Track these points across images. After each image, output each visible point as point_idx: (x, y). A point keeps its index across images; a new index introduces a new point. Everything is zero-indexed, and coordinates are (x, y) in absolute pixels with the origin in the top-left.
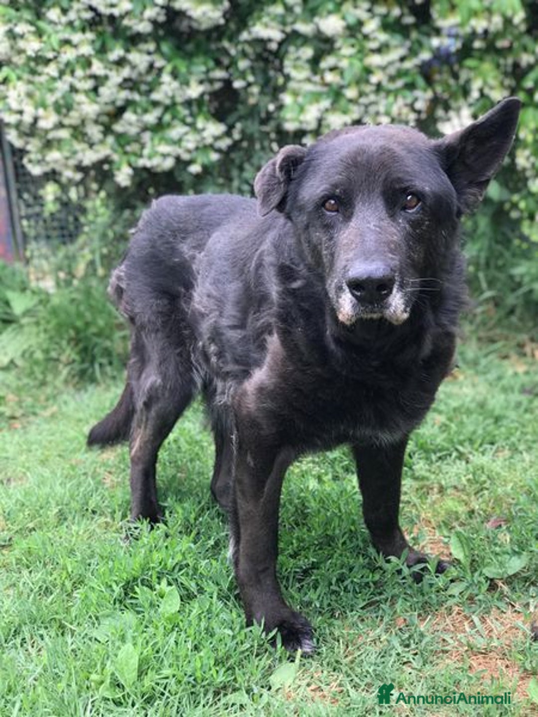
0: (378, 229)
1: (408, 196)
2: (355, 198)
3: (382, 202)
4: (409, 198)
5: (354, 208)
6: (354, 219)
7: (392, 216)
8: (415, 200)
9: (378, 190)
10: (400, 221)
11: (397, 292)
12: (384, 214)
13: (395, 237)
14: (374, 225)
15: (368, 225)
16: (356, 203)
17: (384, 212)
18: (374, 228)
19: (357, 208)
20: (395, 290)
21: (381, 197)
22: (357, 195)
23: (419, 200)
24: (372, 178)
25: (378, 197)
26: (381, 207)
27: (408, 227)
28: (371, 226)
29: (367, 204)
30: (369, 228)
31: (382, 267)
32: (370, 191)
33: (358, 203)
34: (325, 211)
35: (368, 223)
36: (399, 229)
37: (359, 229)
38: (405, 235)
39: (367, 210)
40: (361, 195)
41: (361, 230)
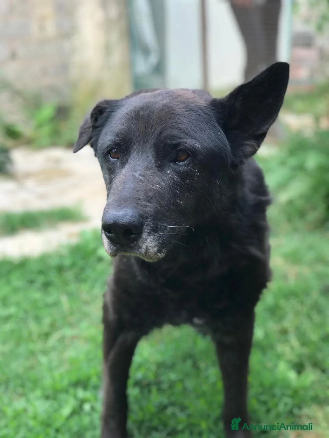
0: (141, 178)
2: (132, 147)
5: (129, 155)
6: (127, 166)
7: (160, 166)
8: (185, 155)
9: (152, 141)
10: (168, 172)
13: (158, 186)
14: (140, 175)
15: (135, 173)
16: (132, 152)
19: (132, 156)
20: (145, 235)
21: (152, 149)
22: (134, 145)
23: (188, 155)
26: (151, 157)
27: (176, 177)
28: (137, 175)
29: (140, 154)
30: (134, 175)
31: (130, 214)
32: (145, 142)
33: (134, 151)
34: (110, 157)
35: (136, 171)
36: (166, 179)
37: (126, 176)
38: (171, 185)
39: (139, 159)
40: (137, 145)
41: (127, 177)
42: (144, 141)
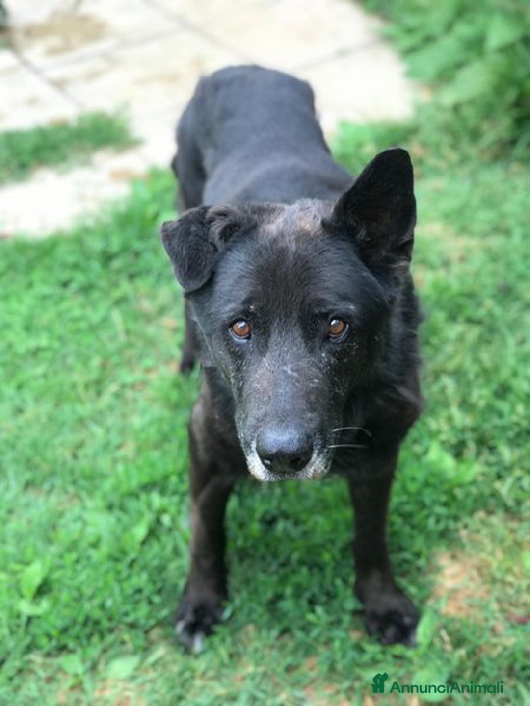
0: (295, 374)
1: (332, 320)
3: (300, 332)
4: (333, 322)
6: (268, 355)
7: (311, 351)
8: (342, 324)
9: (295, 315)
10: (323, 355)
11: (318, 455)
12: (302, 350)
13: (316, 381)
14: (292, 369)
15: (285, 368)
16: (272, 331)
17: (303, 345)
18: (290, 372)
19: (272, 339)
21: (298, 325)
22: (273, 320)
23: (345, 323)
24: (290, 296)
25: (295, 325)
26: (300, 338)
27: (333, 360)
28: (288, 369)
29: (283, 334)
30: (285, 372)
31: (298, 436)
32: (288, 315)
33: (275, 331)
34: (234, 337)
35: (285, 364)
36: (322, 366)
37: (273, 372)
38: (328, 372)
39: (284, 342)
40: (277, 321)
41: (275, 374)
42: (286, 313)
